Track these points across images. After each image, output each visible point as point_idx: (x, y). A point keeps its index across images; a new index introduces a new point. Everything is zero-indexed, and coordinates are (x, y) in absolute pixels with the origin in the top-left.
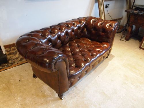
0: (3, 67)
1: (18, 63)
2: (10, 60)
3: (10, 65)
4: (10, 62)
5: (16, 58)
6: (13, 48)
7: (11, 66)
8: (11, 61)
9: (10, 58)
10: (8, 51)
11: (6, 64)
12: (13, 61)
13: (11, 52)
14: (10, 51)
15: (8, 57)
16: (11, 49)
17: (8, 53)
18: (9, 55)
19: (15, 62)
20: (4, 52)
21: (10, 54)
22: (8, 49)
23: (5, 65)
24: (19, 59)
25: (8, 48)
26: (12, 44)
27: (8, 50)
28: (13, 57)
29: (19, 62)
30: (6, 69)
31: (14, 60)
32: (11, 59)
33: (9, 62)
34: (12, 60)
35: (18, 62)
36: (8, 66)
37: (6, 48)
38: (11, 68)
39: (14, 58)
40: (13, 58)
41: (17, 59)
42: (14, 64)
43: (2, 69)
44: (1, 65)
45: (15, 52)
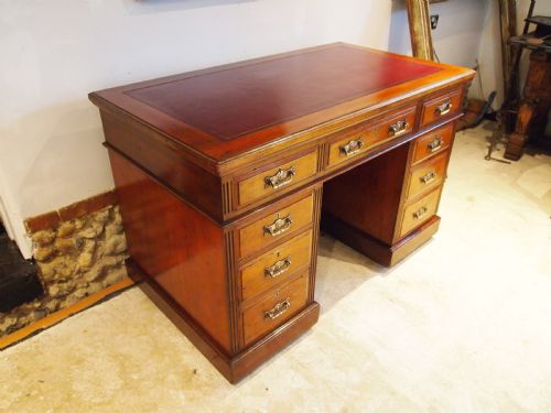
0: (23, 320)
1: (87, 295)
2: (52, 282)
3: (51, 305)
4: (53, 290)
5: (79, 272)
6: (67, 225)
7: (57, 309)
8: (56, 285)
9: (55, 272)
10: (43, 245)
11: (37, 305)
12: (65, 286)
13: (58, 244)
14: (53, 240)
15: (45, 269)
16: (60, 232)
17: (46, 252)
18: (47, 260)
19: (74, 289)
20: (27, 248)
21: (54, 255)
22: (46, 234)
23: (29, 306)
24: (93, 274)
25: (46, 229)
26: (62, 211)
27: (47, 240)
28: (65, 266)
29: (95, 287)
30: (42, 330)
31: (69, 278)
32: (56, 277)
33: (48, 294)
34: (61, 282)
35: (88, 286)
36: (43, 313)
37: (34, 232)
39: (72, 272)
40: (68, 272)
41: (82, 272)
42: (68, 299)
43: (17, 329)
44: (13, 311)
45: (74, 242)
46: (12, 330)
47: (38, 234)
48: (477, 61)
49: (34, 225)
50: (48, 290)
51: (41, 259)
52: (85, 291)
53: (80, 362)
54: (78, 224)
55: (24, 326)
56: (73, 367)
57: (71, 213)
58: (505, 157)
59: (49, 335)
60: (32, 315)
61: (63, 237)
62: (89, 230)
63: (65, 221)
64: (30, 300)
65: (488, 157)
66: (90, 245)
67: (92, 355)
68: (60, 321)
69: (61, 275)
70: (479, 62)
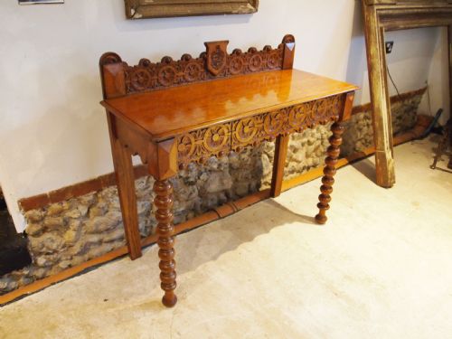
0: (13, 284)
1: (70, 266)
2: (40, 254)
3: (39, 273)
4: (41, 260)
5: (65, 246)
6: (55, 206)
7: (44, 277)
8: (43, 256)
9: (43, 246)
10: (32, 221)
11: (26, 272)
12: (51, 257)
13: (47, 222)
14: (43, 219)
15: (34, 242)
16: (49, 212)
17: (36, 228)
18: (37, 235)
19: (58, 261)
20: (20, 223)
21: (45, 230)
22: (36, 213)
23: (18, 273)
24: (77, 248)
25: (37, 209)
26: (52, 194)
27: (37, 218)
28: (53, 241)
29: (77, 259)
30: (27, 295)
31: (55, 251)
32: (44, 249)
33: (36, 263)
34: (48, 254)
35: (72, 259)
36: (32, 279)
37: (26, 210)
38: (47, 290)
39: (58, 246)
40: (54, 246)
41: (68, 246)
42: (54, 268)
43: (7, 292)
44: (6, 275)
45: (61, 220)
46: (2, 292)
47: (30, 212)
48: (426, 82)
49: (26, 204)
50: (36, 261)
51: (31, 233)
52: (69, 263)
53: (53, 328)
54: (65, 205)
55: (13, 290)
56: (47, 332)
57: (60, 196)
58: (449, 167)
59: (31, 301)
60: (22, 280)
61: (52, 216)
62: (75, 211)
63: (53, 202)
64: (19, 268)
65: (433, 167)
66: (76, 223)
67: (64, 322)
68: (43, 289)
69: (48, 248)
70: (429, 83)
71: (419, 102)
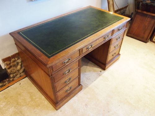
1: (20, 76)
2: (11, 74)
3: (11, 79)
5: (18, 70)
6: (13, 59)
7: (13, 80)
8: (12, 74)
9: (11, 71)
11: (8, 80)
12: (15, 74)
13: (11, 65)
14: (10, 63)
15: (9, 71)
16: (12, 61)
17: (8, 67)
19: (17, 75)
20: (3, 67)
21: (11, 67)
22: (8, 62)
24: (22, 71)
25: (8, 61)
26: (12, 56)
27: (8, 64)
28: (14, 70)
30: (9, 86)
32: (12, 72)
35: (21, 74)
36: (9, 82)
37: (4, 62)
39: (16, 71)
40: (15, 71)
42: (15, 78)
43: (3, 86)
44: (2, 82)
45: (16, 63)
46: (2, 86)
47: (6, 62)
48: (128, 3)
49: (4, 60)
50: (10, 76)
53: (20, 94)
54: (16, 59)
55: (5, 85)
56: (18, 96)
59: (11, 87)
60: (7, 82)
61: (12, 62)
62: (19, 60)
63: (12, 58)
64: (5, 79)
66: (20, 64)
67: (23, 93)
68: (14, 84)
69: (13, 72)
70: (129, 4)
71: (126, 10)
